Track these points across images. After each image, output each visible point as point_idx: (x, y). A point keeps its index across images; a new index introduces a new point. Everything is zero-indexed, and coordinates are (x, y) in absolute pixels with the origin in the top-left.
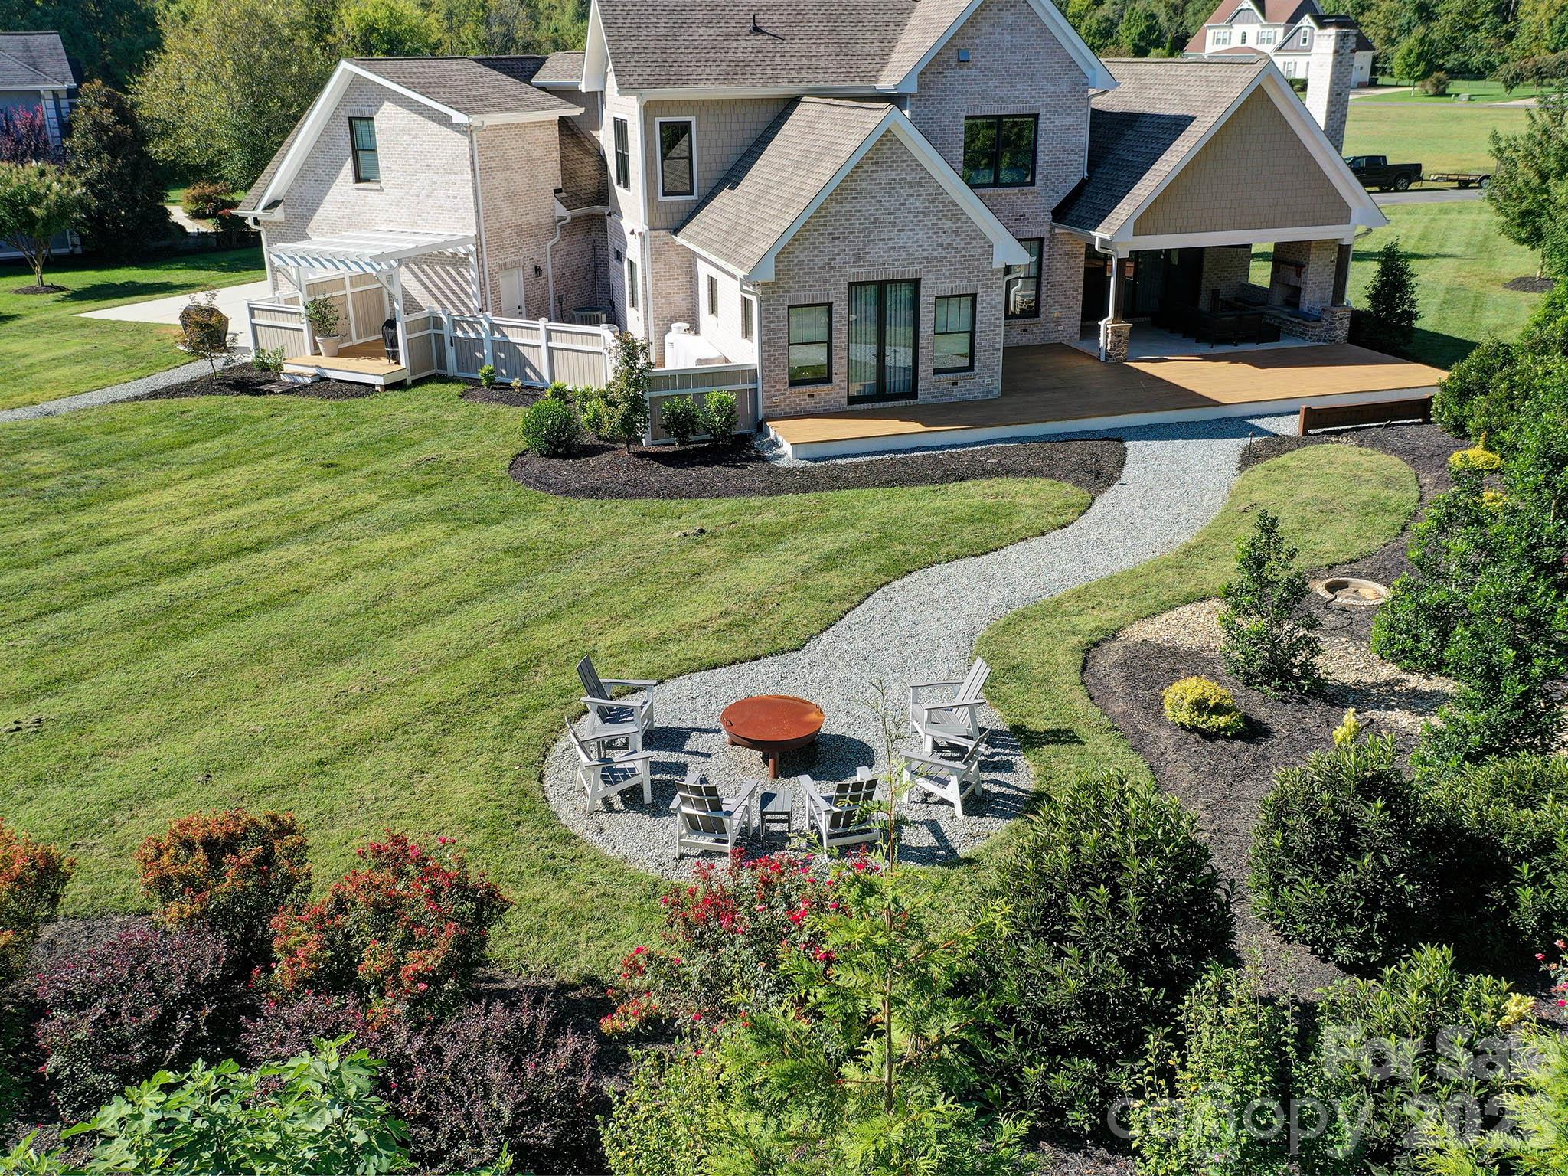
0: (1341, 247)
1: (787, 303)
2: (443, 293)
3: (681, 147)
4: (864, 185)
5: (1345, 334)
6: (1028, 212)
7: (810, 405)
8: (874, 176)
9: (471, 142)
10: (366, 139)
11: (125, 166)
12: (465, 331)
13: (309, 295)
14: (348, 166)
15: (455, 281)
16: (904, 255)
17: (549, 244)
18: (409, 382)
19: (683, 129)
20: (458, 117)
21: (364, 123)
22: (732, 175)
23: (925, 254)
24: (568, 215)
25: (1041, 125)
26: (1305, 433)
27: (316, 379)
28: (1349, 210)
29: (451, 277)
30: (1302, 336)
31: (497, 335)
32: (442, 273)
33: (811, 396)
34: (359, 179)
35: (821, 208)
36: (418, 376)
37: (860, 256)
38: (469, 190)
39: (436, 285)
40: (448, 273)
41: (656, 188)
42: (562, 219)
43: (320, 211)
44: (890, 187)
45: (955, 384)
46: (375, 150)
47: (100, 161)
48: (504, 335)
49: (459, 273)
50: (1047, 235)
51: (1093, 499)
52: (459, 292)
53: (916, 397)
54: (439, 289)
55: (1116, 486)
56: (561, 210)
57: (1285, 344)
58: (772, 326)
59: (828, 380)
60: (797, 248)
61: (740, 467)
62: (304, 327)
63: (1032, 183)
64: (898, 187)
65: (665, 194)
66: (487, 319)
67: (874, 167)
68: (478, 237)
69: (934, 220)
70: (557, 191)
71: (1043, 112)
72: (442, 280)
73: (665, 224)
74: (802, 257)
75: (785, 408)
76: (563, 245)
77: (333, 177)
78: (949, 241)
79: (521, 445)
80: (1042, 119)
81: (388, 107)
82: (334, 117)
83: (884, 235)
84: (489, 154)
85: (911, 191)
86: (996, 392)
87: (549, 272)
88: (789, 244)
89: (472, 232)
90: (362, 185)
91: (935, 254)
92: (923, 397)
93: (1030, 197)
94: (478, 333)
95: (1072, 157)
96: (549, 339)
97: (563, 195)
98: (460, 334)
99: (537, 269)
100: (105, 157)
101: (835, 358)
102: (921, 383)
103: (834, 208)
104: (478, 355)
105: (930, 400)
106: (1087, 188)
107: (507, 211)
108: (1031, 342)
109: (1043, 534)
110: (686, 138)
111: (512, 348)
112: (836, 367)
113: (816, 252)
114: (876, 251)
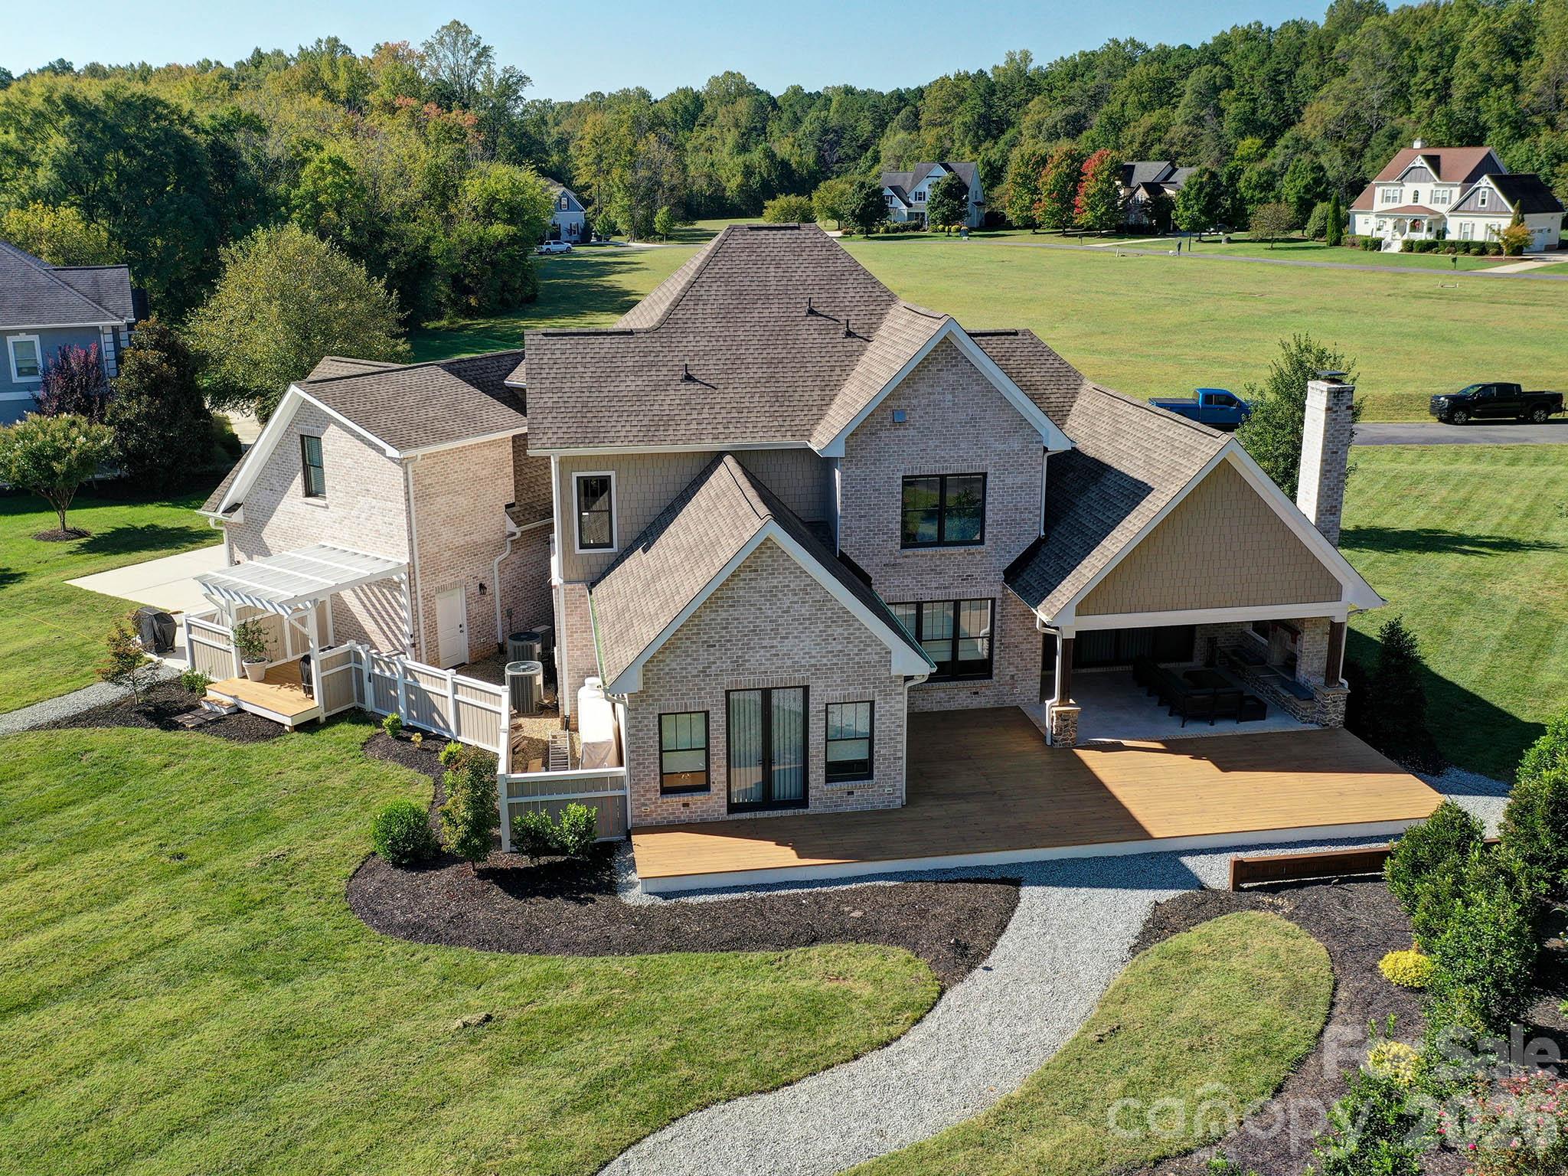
0: (1332, 624)
1: (657, 712)
2: (379, 613)
3: (601, 503)
4: (741, 593)
5: (1341, 718)
6: (977, 572)
7: (684, 815)
8: (753, 584)
9: (406, 473)
10: (315, 457)
11: (163, 406)
12: (382, 670)
13: (239, 618)
14: (299, 480)
15: (390, 603)
16: (789, 663)
17: (497, 560)
18: (322, 719)
19: (603, 484)
20: (391, 452)
21: (314, 440)
22: (647, 536)
23: (813, 661)
24: (518, 531)
25: (989, 485)
26: (1236, 887)
27: (233, 710)
28: (1339, 586)
29: (387, 599)
30: (1294, 714)
31: (409, 679)
32: (379, 594)
33: (686, 805)
34: (309, 493)
35: (693, 616)
36: (333, 712)
37: (739, 664)
38: (403, 520)
39: (373, 605)
40: (384, 595)
41: (572, 540)
42: (514, 534)
43: (274, 519)
44: (772, 594)
45: (851, 793)
46: (321, 468)
47: (139, 403)
48: (416, 680)
49: (394, 597)
50: (998, 596)
51: (942, 993)
52: (394, 616)
53: (806, 806)
54: (376, 609)
55: (978, 973)
56: (511, 526)
57: (1271, 725)
58: (641, 734)
59: (706, 788)
60: (669, 658)
61: (580, 902)
62: (232, 649)
63: (981, 542)
64: (780, 595)
65: (582, 547)
66: (401, 663)
67: (753, 575)
68: (411, 565)
69: (822, 627)
70: (508, 506)
71: (990, 471)
72: (379, 600)
73: (582, 577)
74: (674, 665)
75: (656, 817)
76: (514, 558)
77: (285, 489)
78: (840, 647)
79: (370, 846)
80: (990, 478)
81: (332, 428)
82: (287, 433)
83: (765, 643)
84: (428, 481)
85: (796, 599)
86: (899, 801)
87: (495, 588)
88: (659, 652)
89: (405, 560)
90: (310, 500)
91: (825, 661)
92: (814, 807)
93: (978, 557)
94: (393, 673)
95: (1026, 515)
96: (455, 691)
97: (514, 509)
98: (377, 671)
99: (482, 587)
100: (144, 398)
101: (713, 767)
102: (812, 792)
103: (708, 616)
104: (392, 693)
105: (821, 810)
106: (1044, 549)
107: (447, 534)
108: (983, 706)
109: (856, 1058)
110: (606, 495)
111: (423, 694)
112: (713, 776)
113: (689, 660)
114: (757, 659)
